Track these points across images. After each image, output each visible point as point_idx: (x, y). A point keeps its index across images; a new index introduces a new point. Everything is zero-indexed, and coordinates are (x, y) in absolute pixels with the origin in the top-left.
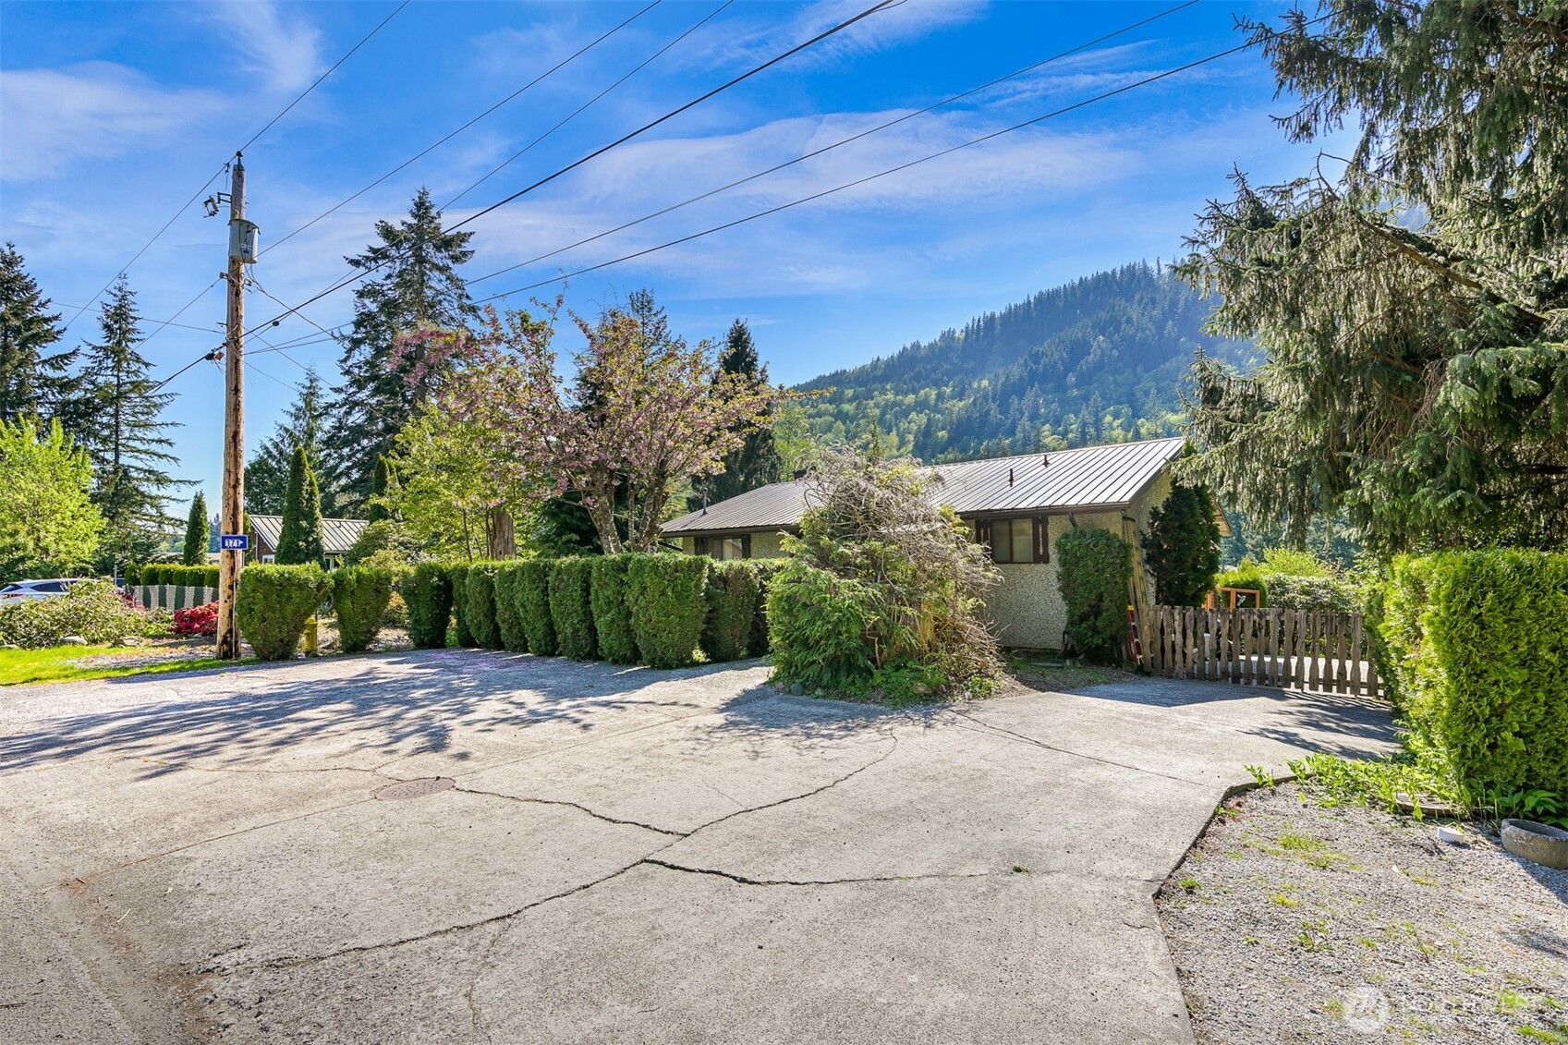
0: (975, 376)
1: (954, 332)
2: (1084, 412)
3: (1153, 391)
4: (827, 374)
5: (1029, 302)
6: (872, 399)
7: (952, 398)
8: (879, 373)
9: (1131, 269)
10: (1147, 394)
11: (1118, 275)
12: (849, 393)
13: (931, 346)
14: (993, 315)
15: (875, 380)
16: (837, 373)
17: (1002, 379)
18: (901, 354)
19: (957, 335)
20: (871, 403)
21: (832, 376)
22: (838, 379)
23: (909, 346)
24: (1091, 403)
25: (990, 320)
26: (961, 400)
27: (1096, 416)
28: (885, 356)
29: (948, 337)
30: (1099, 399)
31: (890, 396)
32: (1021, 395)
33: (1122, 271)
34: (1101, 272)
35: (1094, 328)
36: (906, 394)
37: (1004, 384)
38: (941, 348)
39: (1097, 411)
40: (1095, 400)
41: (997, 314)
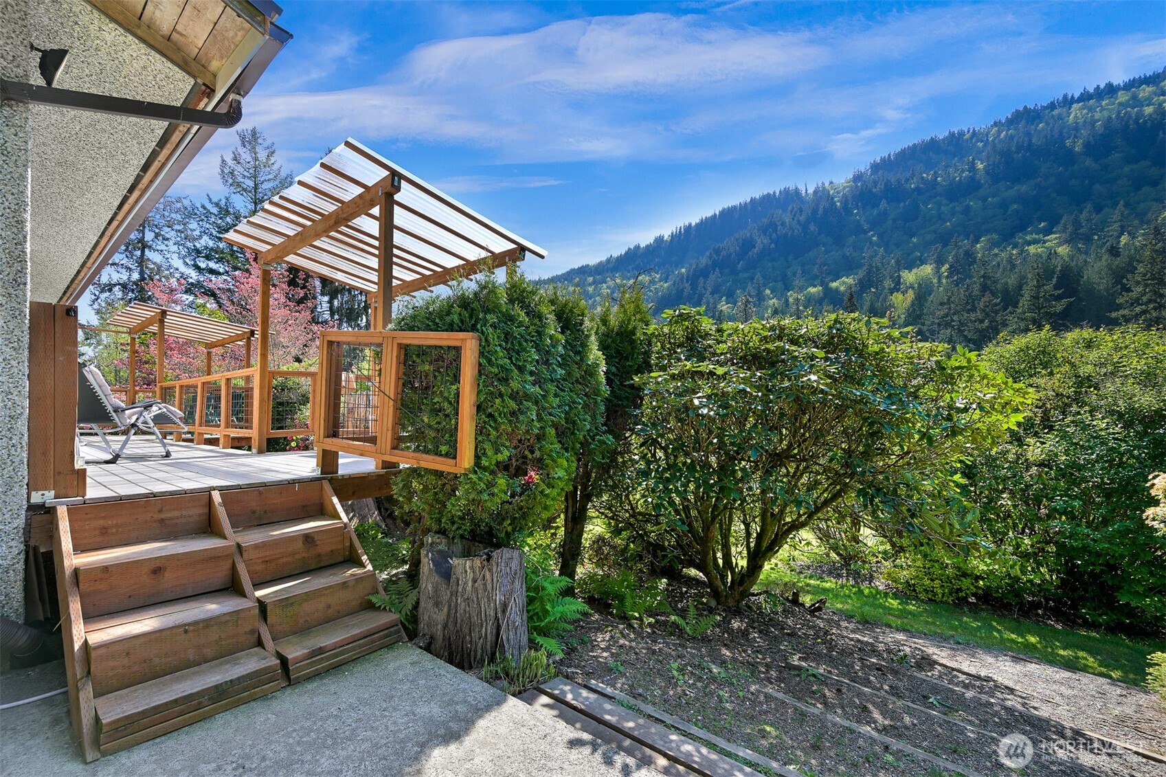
0: (676, 266)
1: (663, 237)
2: (750, 287)
3: (799, 272)
4: (576, 268)
5: (715, 214)
6: (606, 283)
7: (660, 281)
8: (611, 266)
9: (786, 191)
10: (795, 274)
11: (777, 194)
12: (590, 279)
13: (647, 246)
14: (690, 225)
15: (608, 270)
16: (583, 266)
17: (694, 267)
18: (626, 253)
19: (665, 239)
20: (605, 286)
21: (579, 269)
22: (583, 271)
23: (632, 248)
24: (755, 281)
25: (688, 228)
26: (666, 282)
27: (759, 290)
28: (615, 255)
29: (659, 240)
30: (761, 279)
31: (618, 281)
32: (706, 276)
33: (780, 191)
34: (765, 193)
35: (758, 230)
36: (629, 279)
37: (695, 270)
38: (654, 248)
39: (759, 287)
40: (758, 280)
41: (693, 224)
